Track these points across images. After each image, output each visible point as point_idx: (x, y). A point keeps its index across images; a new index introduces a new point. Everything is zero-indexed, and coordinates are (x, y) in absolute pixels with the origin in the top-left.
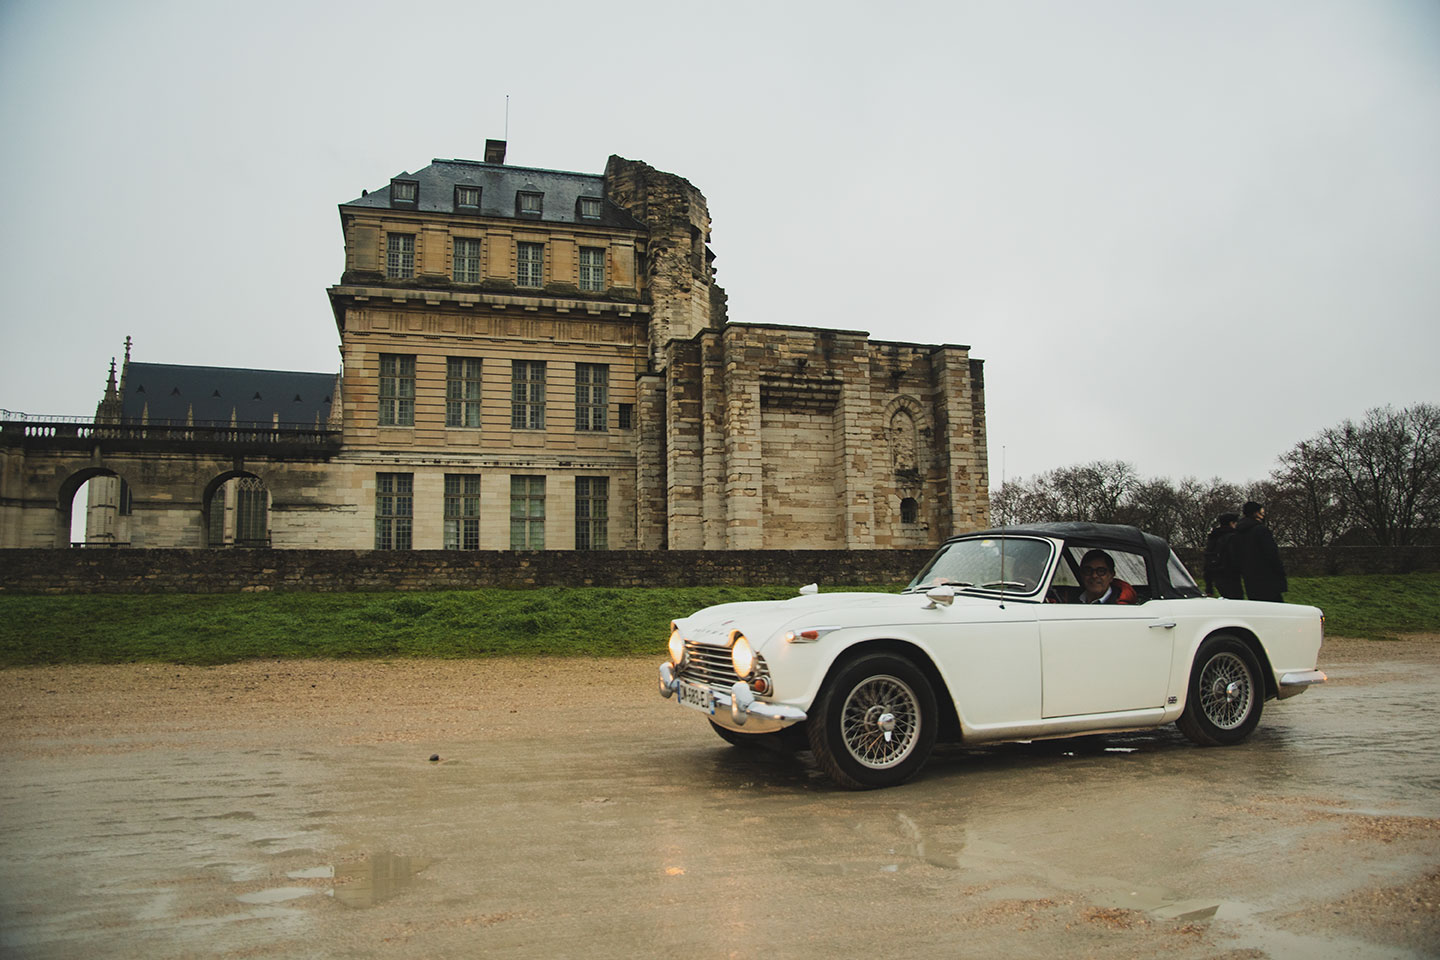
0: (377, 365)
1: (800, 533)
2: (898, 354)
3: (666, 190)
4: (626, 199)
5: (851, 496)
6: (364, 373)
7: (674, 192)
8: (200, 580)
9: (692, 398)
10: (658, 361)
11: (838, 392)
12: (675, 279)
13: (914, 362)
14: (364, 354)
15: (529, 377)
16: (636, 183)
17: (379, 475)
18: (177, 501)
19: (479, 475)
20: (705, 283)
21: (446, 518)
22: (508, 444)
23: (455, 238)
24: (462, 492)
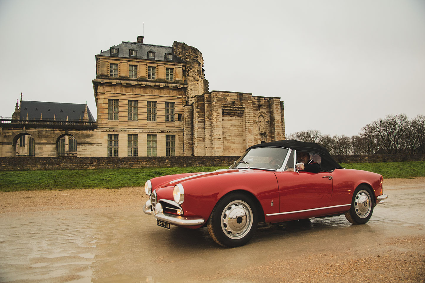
0: (107, 102)
1: (233, 151)
2: (260, 100)
3: (191, 51)
4: (179, 54)
5: (247, 140)
6: (104, 105)
7: (193, 52)
8: (75, 166)
9: (202, 112)
10: (189, 101)
11: (244, 111)
12: (194, 78)
13: (265, 102)
14: (103, 99)
15: (152, 106)
16: (182, 49)
17: (108, 134)
18: (48, 143)
19: (138, 135)
20: (202, 79)
21: (128, 147)
22: (146, 125)
23: (130, 65)
24: (133, 139)
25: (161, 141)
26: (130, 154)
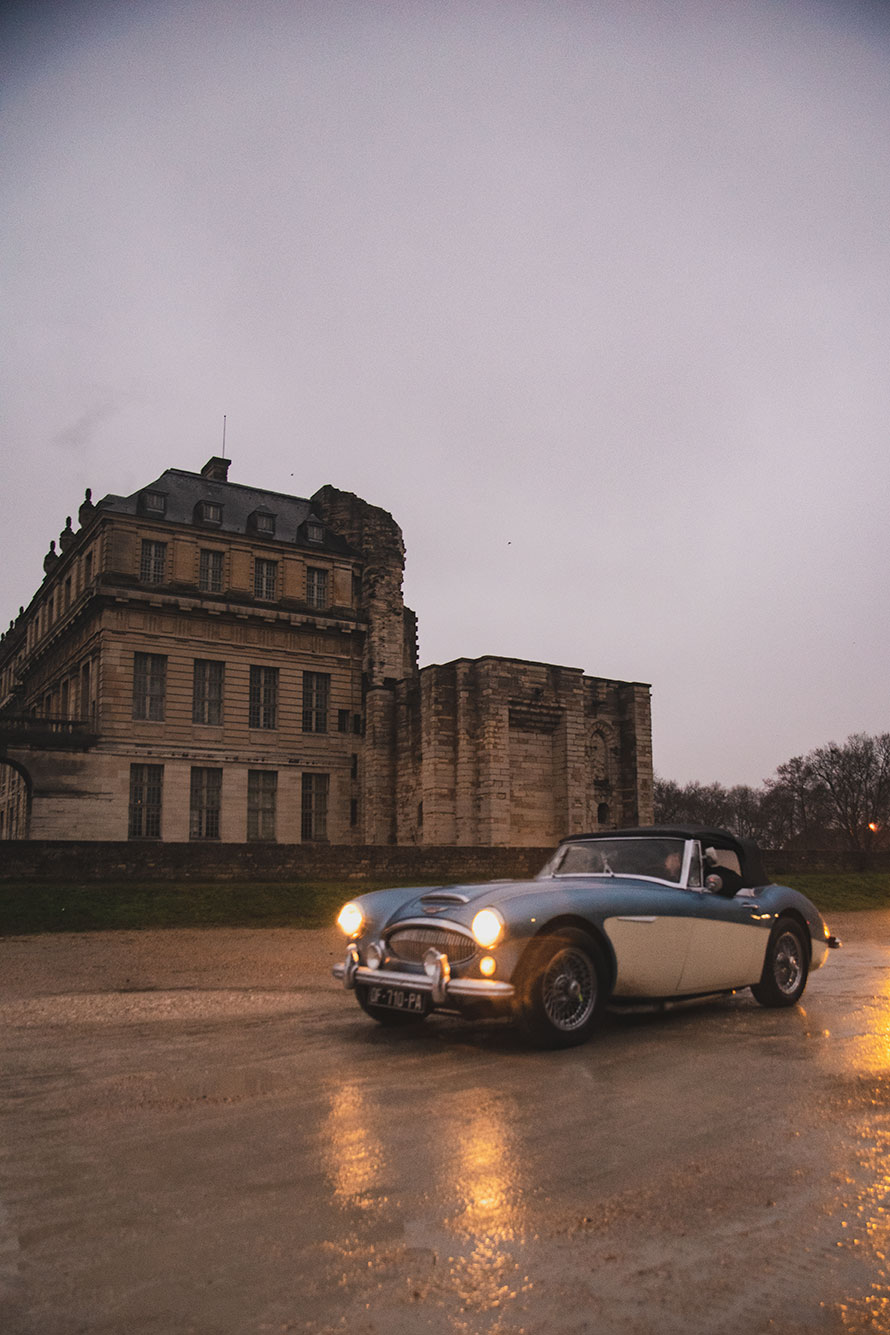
0: (131, 663)
1: (528, 830)
2: (598, 687)
3: (378, 523)
4: (342, 526)
5: (571, 801)
6: (120, 670)
7: (386, 526)
9: (449, 715)
10: (376, 674)
11: (560, 716)
12: (390, 604)
13: (607, 694)
14: (119, 652)
15: (263, 682)
16: (351, 513)
17: (132, 764)
21: (191, 809)
22: (246, 742)
23: (202, 550)
24: (205, 782)
25: (289, 790)
26: (195, 829)
